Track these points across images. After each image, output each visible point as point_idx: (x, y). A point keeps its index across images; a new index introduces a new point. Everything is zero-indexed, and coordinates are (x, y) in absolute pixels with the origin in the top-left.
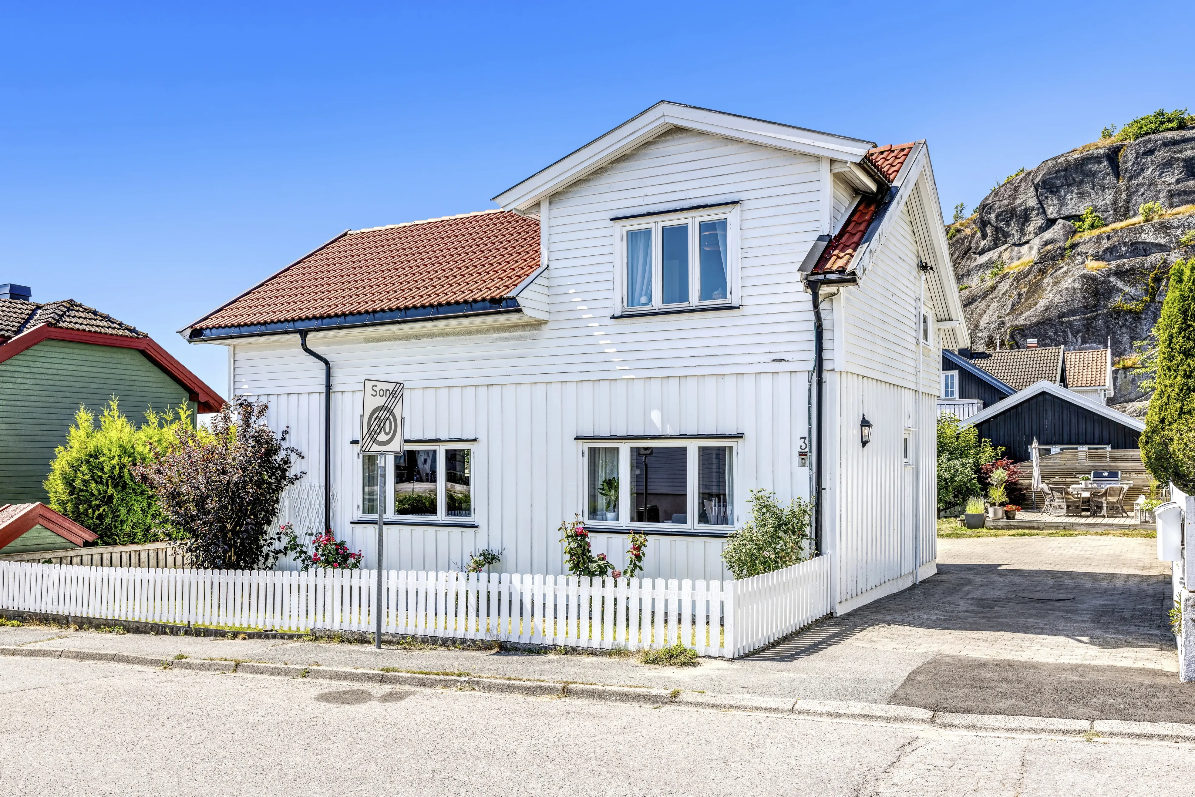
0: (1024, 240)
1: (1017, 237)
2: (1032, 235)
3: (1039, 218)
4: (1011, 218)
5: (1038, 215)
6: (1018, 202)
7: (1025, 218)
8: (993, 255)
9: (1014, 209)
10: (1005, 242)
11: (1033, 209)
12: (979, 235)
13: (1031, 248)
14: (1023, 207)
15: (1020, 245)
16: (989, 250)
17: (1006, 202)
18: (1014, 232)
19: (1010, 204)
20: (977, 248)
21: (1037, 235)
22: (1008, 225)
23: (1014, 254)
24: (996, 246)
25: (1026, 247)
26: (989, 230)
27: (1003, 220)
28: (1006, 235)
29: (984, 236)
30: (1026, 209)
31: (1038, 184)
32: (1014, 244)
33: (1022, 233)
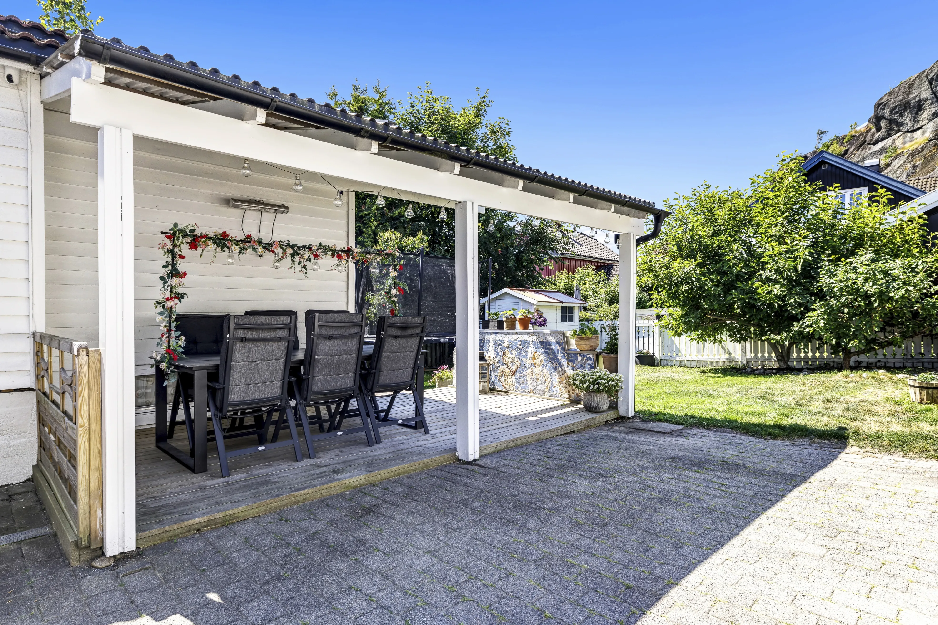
0: (917, 126)
1: (910, 125)
2: (926, 121)
3: (933, 106)
4: (905, 110)
5: (932, 103)
6: (912, 96)
7: (919, 107)
8: (887, 142)
9: (908, 103)
10: (899, 131)
11: (926, 99)
12: (874, 130)
13: (924, 132)
14: (917, 99)
15: (913, 131)
16: (883, 139)
17: (900, 98)
18: (907, 121)
19: (904, 98)
20: (871, 140)
21: (930, 120)
22: (901, 115)
23: (907, 139)
24: (889, 135)
25: (919, 132)
26: (883, 124)
27: (897, 113)
28: (900, 125)
29: (878, 129)
30: (920, 101)
31: (932, 79)
32: (908, 132)
33: (915, 120)
